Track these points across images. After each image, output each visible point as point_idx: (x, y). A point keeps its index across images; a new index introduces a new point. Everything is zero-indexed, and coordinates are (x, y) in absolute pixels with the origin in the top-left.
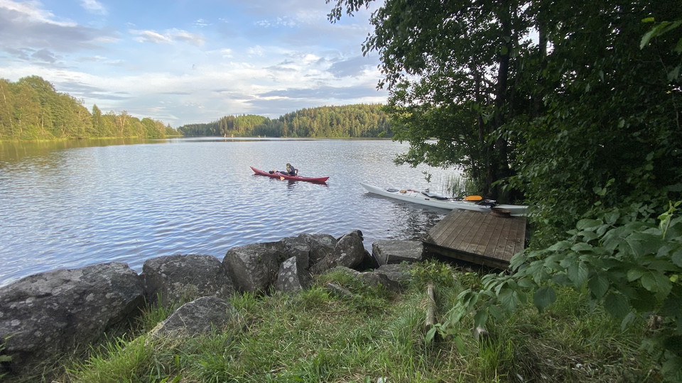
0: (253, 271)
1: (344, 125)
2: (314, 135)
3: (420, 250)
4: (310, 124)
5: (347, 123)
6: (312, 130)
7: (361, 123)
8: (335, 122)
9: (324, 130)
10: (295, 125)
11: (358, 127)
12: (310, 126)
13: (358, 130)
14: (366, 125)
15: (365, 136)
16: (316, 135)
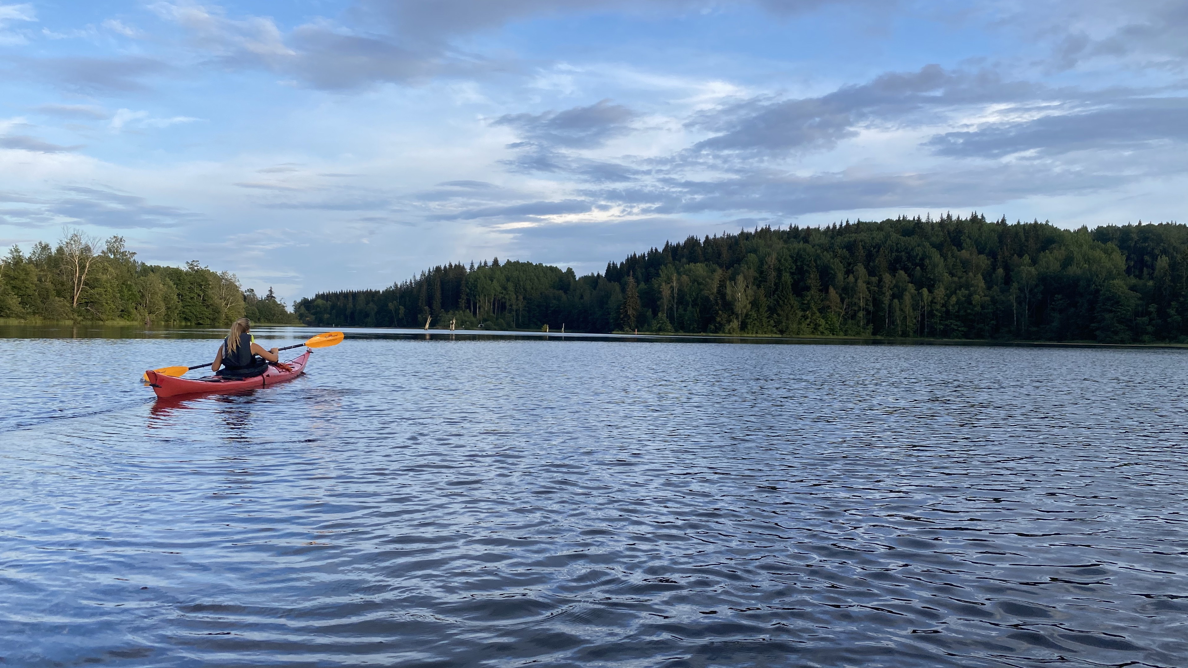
1: (847, 291)
2: (735, 324)
4: (722, 286)
5: (861, 285)
6: (729, 306)
7: (919, 286)
8: (813, 280)
9: (772, 310)
10: (666, 291)
11: (907, 298)
12: (722, 293)
13: (908, 309)
14: (940, 292)
15: (933, 333)
16: (743, 327)
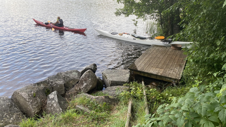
0: (32, 103)
3: (128, 75)
